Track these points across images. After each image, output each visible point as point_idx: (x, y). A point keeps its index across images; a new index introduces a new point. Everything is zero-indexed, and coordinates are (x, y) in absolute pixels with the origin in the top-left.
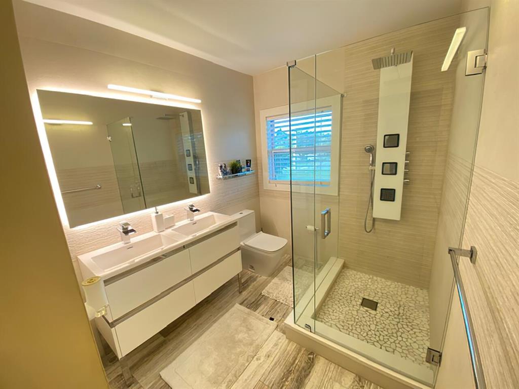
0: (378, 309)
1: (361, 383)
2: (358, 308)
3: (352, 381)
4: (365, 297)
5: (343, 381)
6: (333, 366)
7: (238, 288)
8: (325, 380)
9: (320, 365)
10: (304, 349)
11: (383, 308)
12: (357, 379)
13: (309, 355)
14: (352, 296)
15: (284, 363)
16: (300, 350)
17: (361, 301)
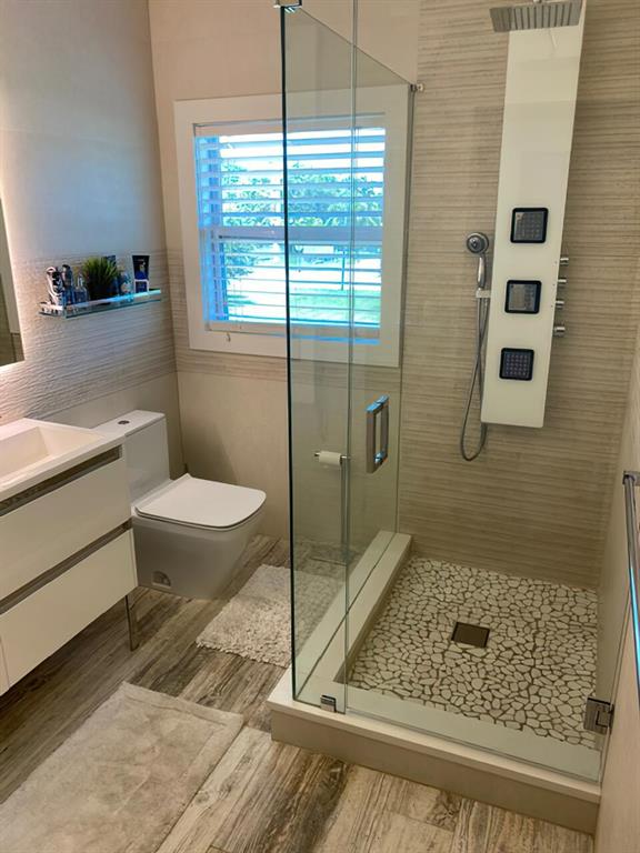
0: (490, 644)
1: (451, 806)
2: (446, 647)
3: (433, 805)
4: (460, 620)
5: (413, 809)
6: (388, 781)
7: (127, 638)
8: (370, 815)
9: (359, 785)
10: (319, 756)
11: (500, 639)
12: (444, 799)
13: (332, 767)
14: (430, 621)
15: (271, 795)
16: (308, 762)
17: (451, 630)
